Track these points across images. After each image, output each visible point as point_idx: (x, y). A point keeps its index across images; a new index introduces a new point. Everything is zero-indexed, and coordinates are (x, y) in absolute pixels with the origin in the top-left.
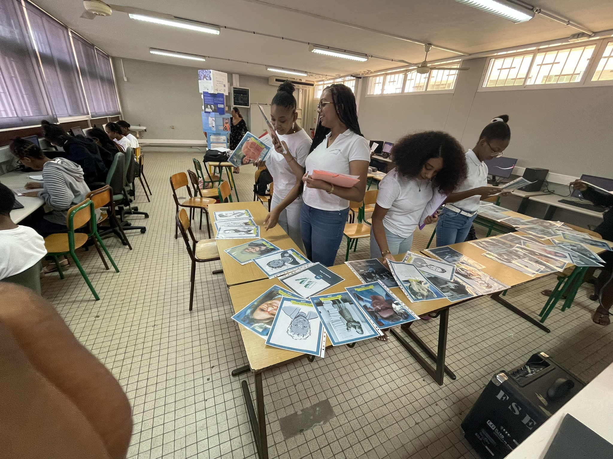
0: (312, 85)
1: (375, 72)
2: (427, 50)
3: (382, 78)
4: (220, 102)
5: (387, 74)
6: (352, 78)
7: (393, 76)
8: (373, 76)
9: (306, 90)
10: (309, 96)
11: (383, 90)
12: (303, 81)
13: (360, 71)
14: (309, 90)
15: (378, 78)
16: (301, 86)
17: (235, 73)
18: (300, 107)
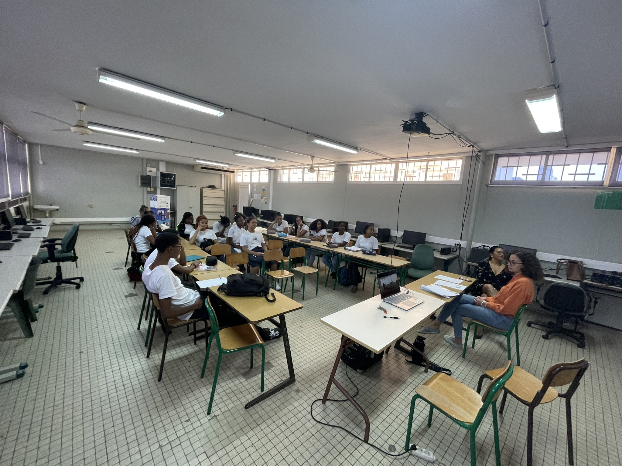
0: (233, 172)
1: (282, 167)
2: (312, 160)
3: (288, 170)
5: (291, 169)
6: (266, 169)
7: (295, 170)
8: (281, 169)
9: (227, 176)
10: (230, 180)
11: (289, 178)
12: (225, 169)
13: (271, 166)
14: (230, 176)
15: (285, 170)
16: (223, 172)
17: (162, 161)
18: (223, 188)
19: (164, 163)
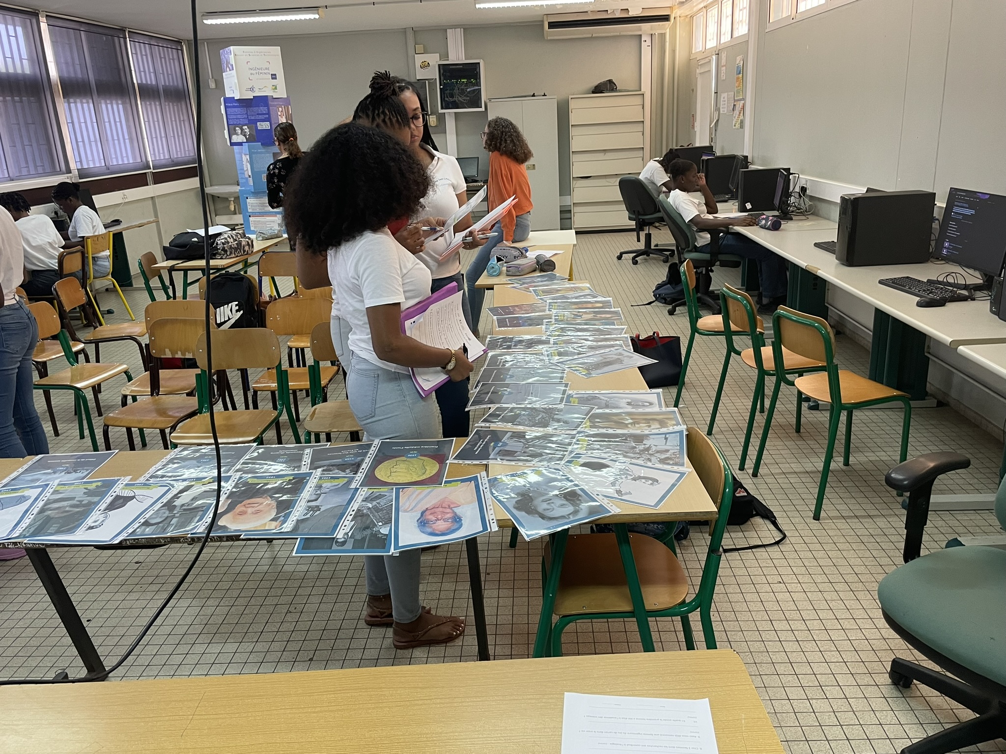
4: (261, 117)
9: (662, 38)
17: (455, 27)
18: (646, 88)
19: (459, 32)
